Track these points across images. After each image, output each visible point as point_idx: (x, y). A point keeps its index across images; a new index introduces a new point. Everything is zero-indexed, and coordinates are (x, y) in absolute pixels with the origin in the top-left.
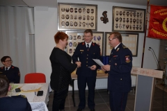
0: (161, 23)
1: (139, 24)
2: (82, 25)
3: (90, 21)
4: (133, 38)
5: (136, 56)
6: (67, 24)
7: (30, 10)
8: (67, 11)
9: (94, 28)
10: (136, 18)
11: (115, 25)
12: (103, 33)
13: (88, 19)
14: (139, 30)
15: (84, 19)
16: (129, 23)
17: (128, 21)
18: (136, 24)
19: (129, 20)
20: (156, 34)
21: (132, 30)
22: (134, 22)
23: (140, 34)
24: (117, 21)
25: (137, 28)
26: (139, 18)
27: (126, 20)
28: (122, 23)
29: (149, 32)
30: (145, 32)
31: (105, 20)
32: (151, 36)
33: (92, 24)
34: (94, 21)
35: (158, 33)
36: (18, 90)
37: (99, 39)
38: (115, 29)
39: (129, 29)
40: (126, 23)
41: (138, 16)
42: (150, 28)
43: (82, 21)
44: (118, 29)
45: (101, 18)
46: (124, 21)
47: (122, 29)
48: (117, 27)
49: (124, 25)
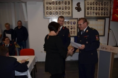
1: (106, 11)
2: (61, 13)
3: (67, 11)
4: (101, 22)
5: (104, 35)
7: (23, 5)
8: (50, 4)
9: (70, 15)
10: (103, 6)
11: (87, 13)
12: (77, 19)
13: (66, 9)
14: (106, 16)
17: (96, 9)
18: (103, 11)
19: (98, 8)
21: (100, 16)
22: (102, 10)
23: (107, 19)
24: (88, 9)
25: (104, 14)
26: (106, 6)
27: (95, 8)
28: (92, 11)
29: (113, 17)
30: (110, 17)
31: (79, 9)
34: (70, 11)
37: (74, 23)
38: (87, 15)
39: (98, 15)
40: (95, 11)
41: (105, 5)
42: (114, 14)
43: (61, 10)
44: (89, 15)
45: (76, 8)
46: (94, 9)
47: (92, 15)
48: (88, 14)
49: (94, 12)
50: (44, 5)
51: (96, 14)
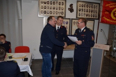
0: (110, 13)
1: (95, 14)
3: (61, 11)
6: (45, 12)
8: (45, 3)
10: (93, 9)
11: (78, 14)
12: (69, 19)
14: (95, 18)
15: (57, 9)
16: (88, 13)
17: (87, 11)
18: (93, 13)
19: (88, 10)
20: (106, 21)
21: (90, 17)
22: (92, 12)
23: (95, 20)
24: (80, 11)
25: (94, 16)
26: (95, 9)
27: (86, 10)
28: (83, 12)
29: (102, 19)
30: (99, 19)
31: (71, 10)
32: (103, 22)
33: (62, 13)
35: (108, 20)
36: (11, 57)
37: (67, 23)
38: (78, 16)
39: (88, 17)
40: (86, 13)
41: (94, 8)
42: (103, 16)
43: (55, 10)
45: (69, 9)
46: (85, 11)
47: (83, 17)
48: (80, 15)
49: (84, 14)
50: (39, 4)
51: (87, 16)
